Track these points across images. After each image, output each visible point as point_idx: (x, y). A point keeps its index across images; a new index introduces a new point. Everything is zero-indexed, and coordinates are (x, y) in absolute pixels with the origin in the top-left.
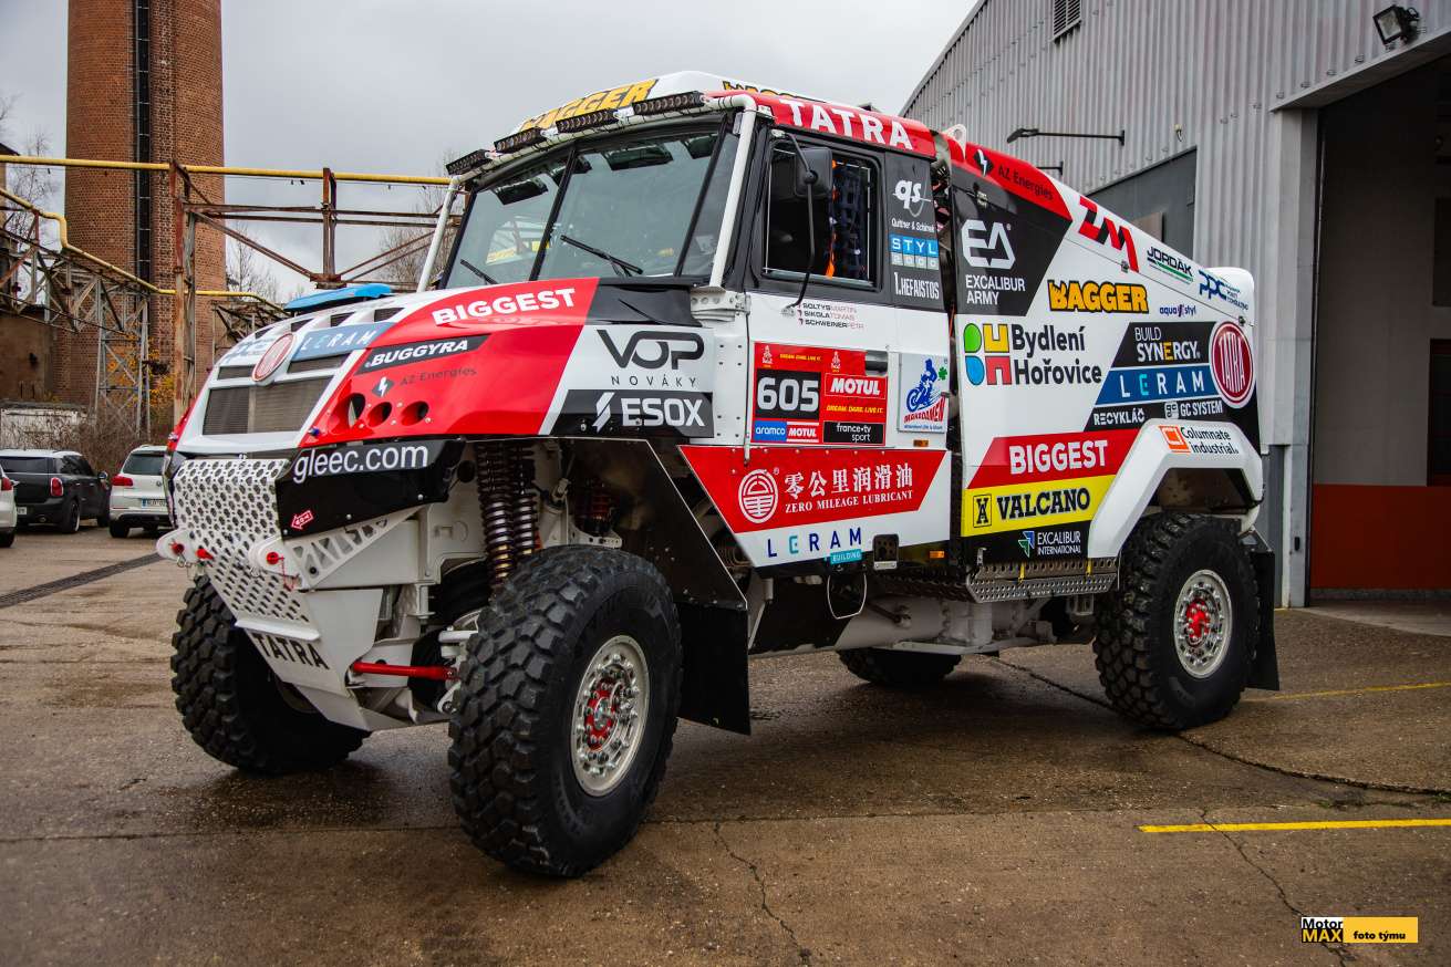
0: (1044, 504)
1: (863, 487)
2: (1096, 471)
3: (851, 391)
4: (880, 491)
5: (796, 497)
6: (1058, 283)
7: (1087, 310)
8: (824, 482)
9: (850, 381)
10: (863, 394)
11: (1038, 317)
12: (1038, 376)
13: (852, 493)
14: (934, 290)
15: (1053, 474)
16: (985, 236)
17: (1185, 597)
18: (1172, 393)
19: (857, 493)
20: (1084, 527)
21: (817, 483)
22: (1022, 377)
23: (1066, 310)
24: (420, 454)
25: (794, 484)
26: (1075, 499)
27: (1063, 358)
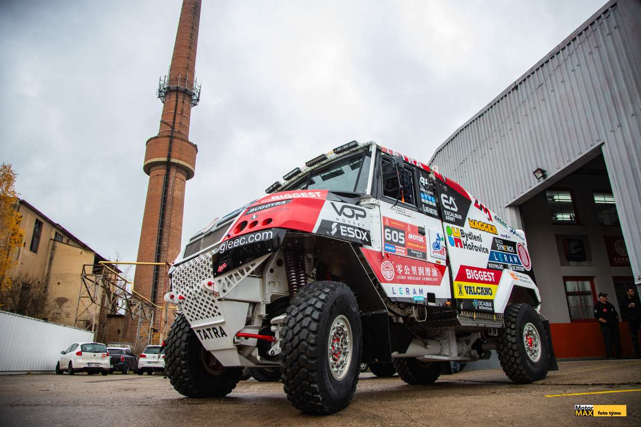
0: (479, 291)
1: (422, 274)
2: (491, 283)
3: (415, 239)
4: (427, 277)
5: (400, 273)
6: (471, 219)
7: (480, 230)
8: (409, 270)
9: (414, 236)
10: (418, 241)
11: (467, 228)
12: (471, 247)
13: (418, 276)
14: (435, 213)
15: (479, 281)
16: (448, 200)
17: (525, 332)
18: (509, 262)
19: (420, 276)
20: (492, 301)
21: (407, 270)
22: (466, 247)
23: (474, 228)
24: (270, 234)
25: (399, 269)
26: (488, 291)
27: (477, 243)
